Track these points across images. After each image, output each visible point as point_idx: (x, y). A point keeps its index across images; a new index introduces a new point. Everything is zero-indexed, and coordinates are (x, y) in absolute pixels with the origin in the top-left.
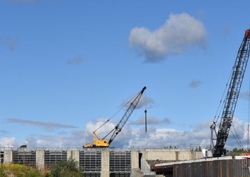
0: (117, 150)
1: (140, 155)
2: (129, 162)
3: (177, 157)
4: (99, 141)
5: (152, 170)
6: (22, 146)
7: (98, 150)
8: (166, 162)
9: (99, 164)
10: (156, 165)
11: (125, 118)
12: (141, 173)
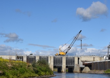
0: (69, 56)
1: (79, 59)
2: (74, 61)
3: (94, 59)
4: (61, 53)
5: (83, 65)
6: (31, 54)
7: (61, 56)
8: (89, 61)
9: (61, 62)
10: (85, 63)
11: (73, 43)
12: (79, 66)
